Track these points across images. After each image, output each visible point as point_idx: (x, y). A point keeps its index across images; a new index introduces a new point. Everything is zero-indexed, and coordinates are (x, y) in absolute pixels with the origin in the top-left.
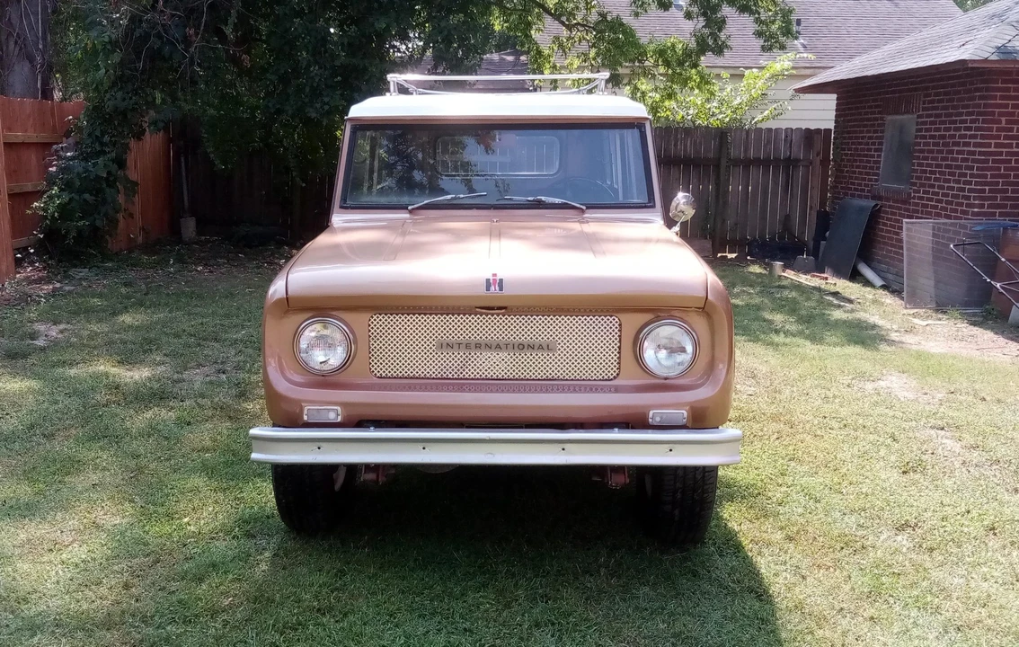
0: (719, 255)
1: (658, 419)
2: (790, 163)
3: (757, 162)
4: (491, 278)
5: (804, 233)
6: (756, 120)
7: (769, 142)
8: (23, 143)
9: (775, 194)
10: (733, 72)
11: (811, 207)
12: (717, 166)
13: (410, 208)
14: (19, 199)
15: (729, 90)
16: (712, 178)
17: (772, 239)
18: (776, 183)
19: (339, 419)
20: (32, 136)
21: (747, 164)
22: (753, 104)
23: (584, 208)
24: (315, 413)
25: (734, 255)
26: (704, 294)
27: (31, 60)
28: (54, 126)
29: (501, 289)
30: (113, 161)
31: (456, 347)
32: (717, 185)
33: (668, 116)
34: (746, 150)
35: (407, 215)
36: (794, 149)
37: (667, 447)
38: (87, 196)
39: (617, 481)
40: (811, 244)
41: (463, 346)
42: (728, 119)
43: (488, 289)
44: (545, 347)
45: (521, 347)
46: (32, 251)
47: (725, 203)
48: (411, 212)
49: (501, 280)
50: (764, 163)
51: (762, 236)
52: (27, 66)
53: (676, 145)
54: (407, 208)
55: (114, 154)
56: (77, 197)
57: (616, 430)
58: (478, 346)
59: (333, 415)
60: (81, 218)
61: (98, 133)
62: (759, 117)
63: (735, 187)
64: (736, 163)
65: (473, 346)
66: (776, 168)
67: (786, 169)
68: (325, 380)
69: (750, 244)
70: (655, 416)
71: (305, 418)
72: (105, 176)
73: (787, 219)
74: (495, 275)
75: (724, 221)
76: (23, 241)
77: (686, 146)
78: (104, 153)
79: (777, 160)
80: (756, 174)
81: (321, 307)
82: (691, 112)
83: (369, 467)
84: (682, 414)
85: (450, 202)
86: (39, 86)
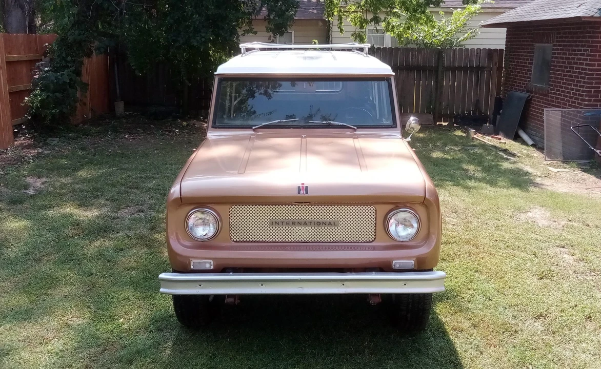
0: (438, 123)
1: (398, 266)
2: (479, 69)
3: (460, 68)
4: (301, 186)
5: (487, 110)
6: (460, 39)
7: (467, 57)
8: (18, 61)
9: (470, 88)
10: (446, 10)
11: (491, 95)
12: (437, 71)
13: (253, 128)
14: (16, 95)
15: (444, 21)
16: (434, 77)
17: (469, 114)
18: (471, 80)
19: (212, 268)
20: (24, 56)
21: (454, 69)
22: (458, 30)
23: (356, 128)
24: (197, 264)
25: (446, 124)
26: (423, 195)
27: (22, 8)
28: (37, 50)
29: (307, 193)
30: (74, 72)
31: (280, 224)
32: (436, 82)
33: (408, 37)
34: (454, 61)
35: (252, 132)
36: (482, 61)
37: (403, 283)
38: (57, 94)
39: (374, 301)
40: (492, 117)
41: (285, 223)
42: (443, 39)
43: (299, 193)
44: (332, 223)
45: (319, 224)
46: (24, 127)
47: (441, 93)
48: (254, 130)
49: (307, 187)
50: (465, 69)
51: (463, 112)
52: (20, 12)
53: (412, 59)
55: (74, 68)
56: (51, 95)
57: (374, 273)
58: (294, 223)
59: (208, 265)
60: (54, 108)
61: (64, 55)
62: (462, 38)
63: (447, 83)
64: (448, 69)
65: (291, 223)
66: (471, 72)
67: (477, 73)
68: (204, 244)
69: (456, 117)
70: (396, 264)
71: (192, 267)
72: (68, 81)
73: (477, 103)
74: (303, 184)
75: (440, 103)
76: (18, 121)
77: (418, 59)
78: (68, 67)
79: (472, 67)
80: (460, 75)
81: (201, 202)
82: (421, 35)
83: (230, 296)
84: (411, 263)
85: (277, 124)
86: (27, 24)
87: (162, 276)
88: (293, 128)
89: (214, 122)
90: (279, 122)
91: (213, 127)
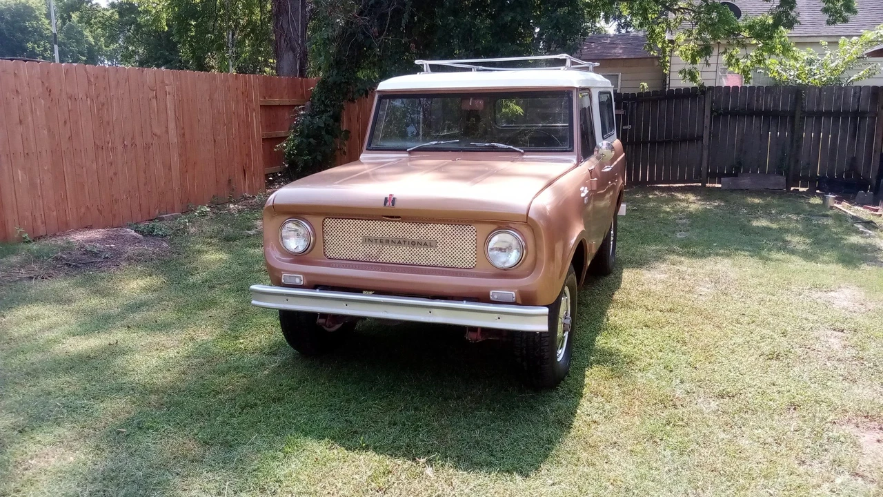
0: (792, 188)
1: (496, 297)
2: (857, 115)
3: (828, 114)
4: (388, 197)
5: (868, 172)
6: (851, 79)
7: (839, 97)
8: (279, 106)
9: (844, 140)
10: (831, 40)
11: (875, 151)
12: (793, 117)
13: (408, 150)
14: (270, 141)
15: (828, 55)
16: (789, 127)
17: (840, 176)
18: (844, 131)
19: (302, 284)
20: (286, 101)
21: (818, 115)
22: (849, 66)
23: (522, 151)
24: (288, 278)
25: (804, 189)
27: (293, 50)
28: (303, 95)
29: (393, 205)
30: (331, 117)
31: (374, 241)
32: (792, 131)
33: (775, 76)
34: (818, 105)
35: (407, 155)
36: (862, 102)
37: (496, 316)
38: (311, 140)
39: (472, 337)
40: (874, 182)
41: (378, 241)
42: (825, 79)
43: (385, 204)
44: (428, 244)
45: (413, 243)
46: (279, 175)
47: (799, 147)
48: (410, 152)
49: (394, 199)
50: (836, 115)
51: (831, 174)
52: (291, 55)
53: (758, 101)
54: (406, 150)
55: (331, 113)
56: (305, 140)
57: (465, 302)
58: (387, 241)
59: (298, 280)
60: (307, 155)
61: (323, 99)
62: (855, 77)
63: (808, 134)
64: (810, 114)
65: (384, 241)
66: (845, 119)
67: (854, 119)
68: (299, 258)
69: (820, 179)
70: (494, 295)
71: (283, 281)
72: (323, 126)
73: (853, 162)
74: (391, 195)
75: (797, 161)
76: (270, 170)
77: (766, 102)
78: (327, 111)
79: (846, 113)
80: (827, 124)
81: (296, 212)
82: (792, 73)
84: (512, 295)
85: (434, 146)
86: (298, 67)
87: (253, 287)
88: (452, 151)
89: (369, 144)
90: (436, 144)
91: (367, 149)
